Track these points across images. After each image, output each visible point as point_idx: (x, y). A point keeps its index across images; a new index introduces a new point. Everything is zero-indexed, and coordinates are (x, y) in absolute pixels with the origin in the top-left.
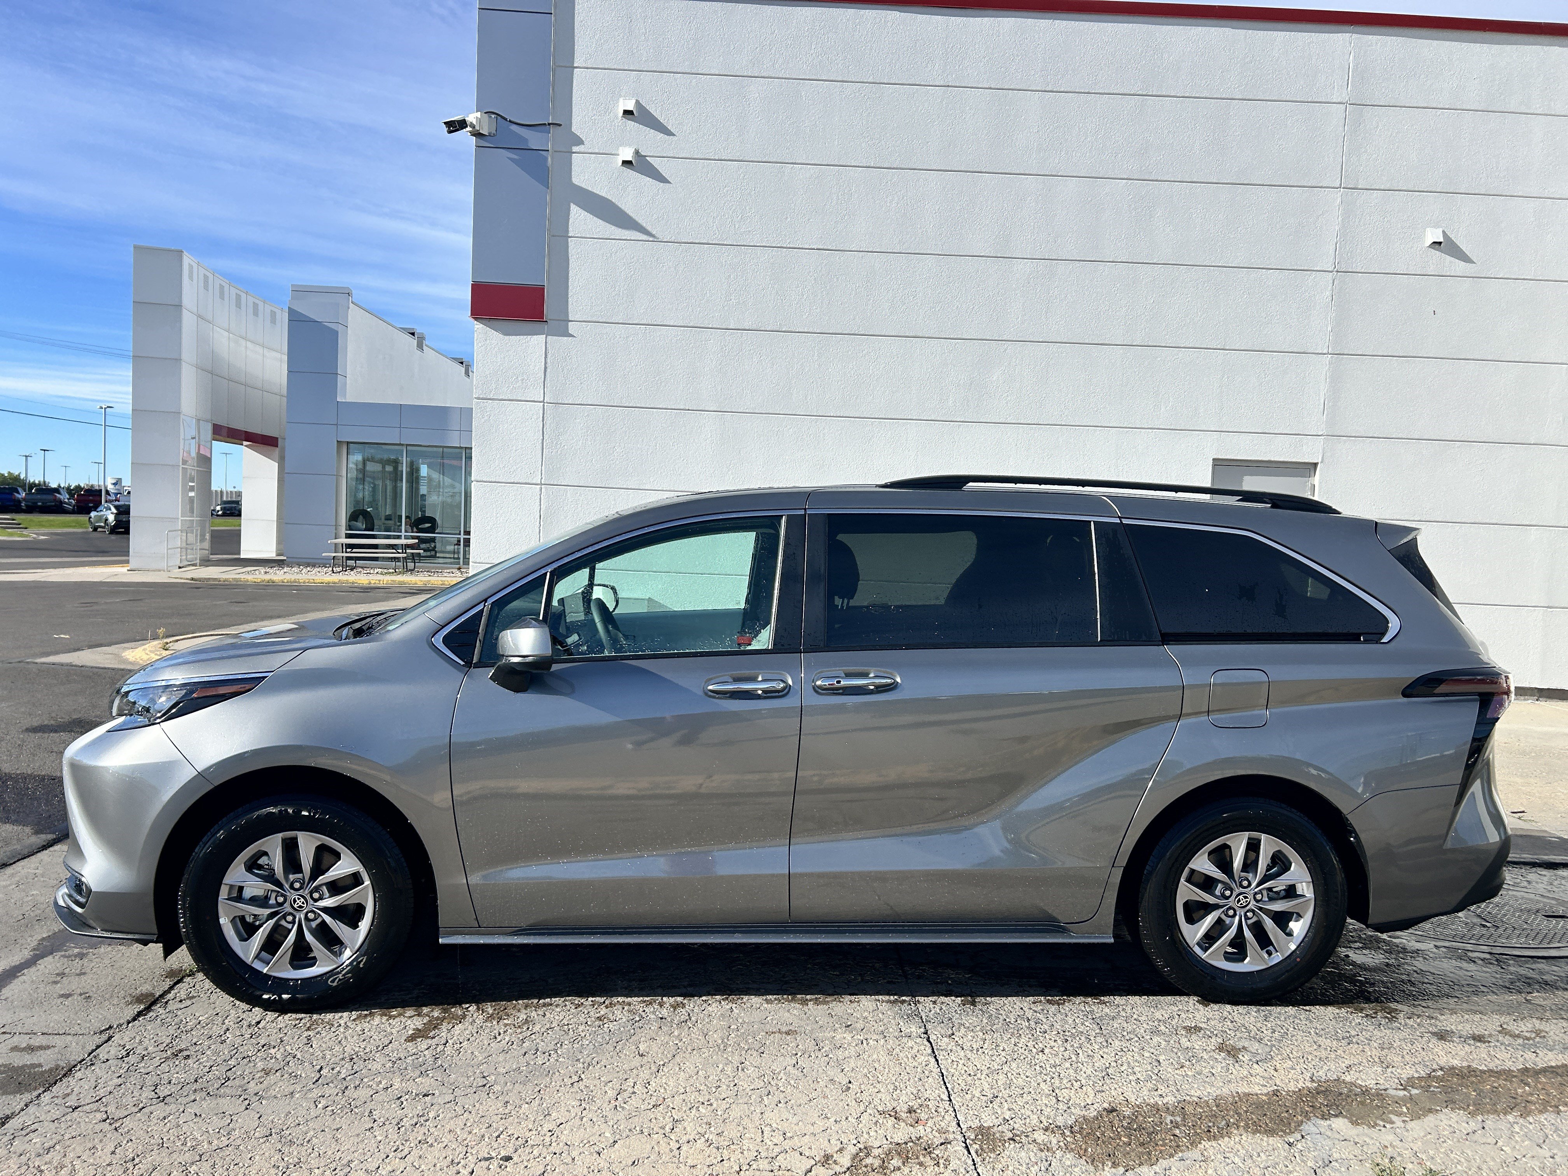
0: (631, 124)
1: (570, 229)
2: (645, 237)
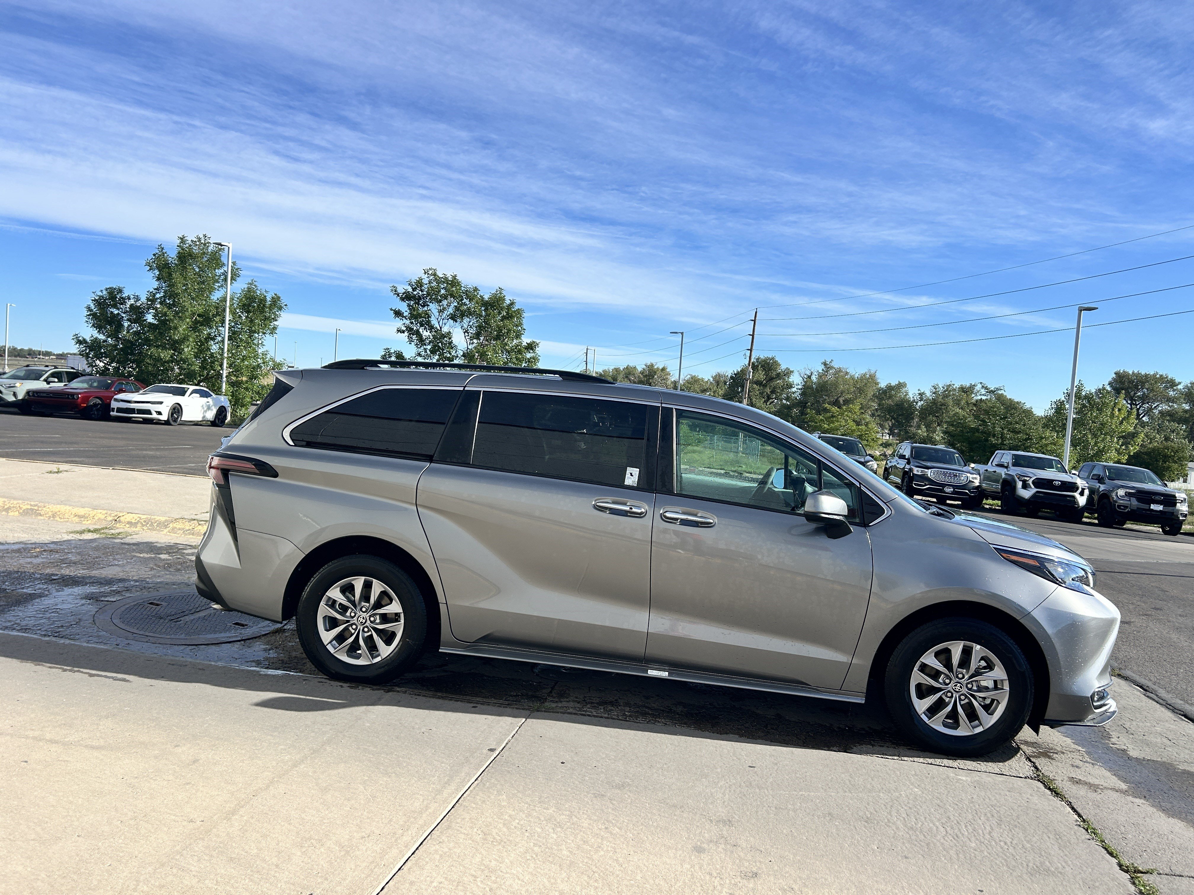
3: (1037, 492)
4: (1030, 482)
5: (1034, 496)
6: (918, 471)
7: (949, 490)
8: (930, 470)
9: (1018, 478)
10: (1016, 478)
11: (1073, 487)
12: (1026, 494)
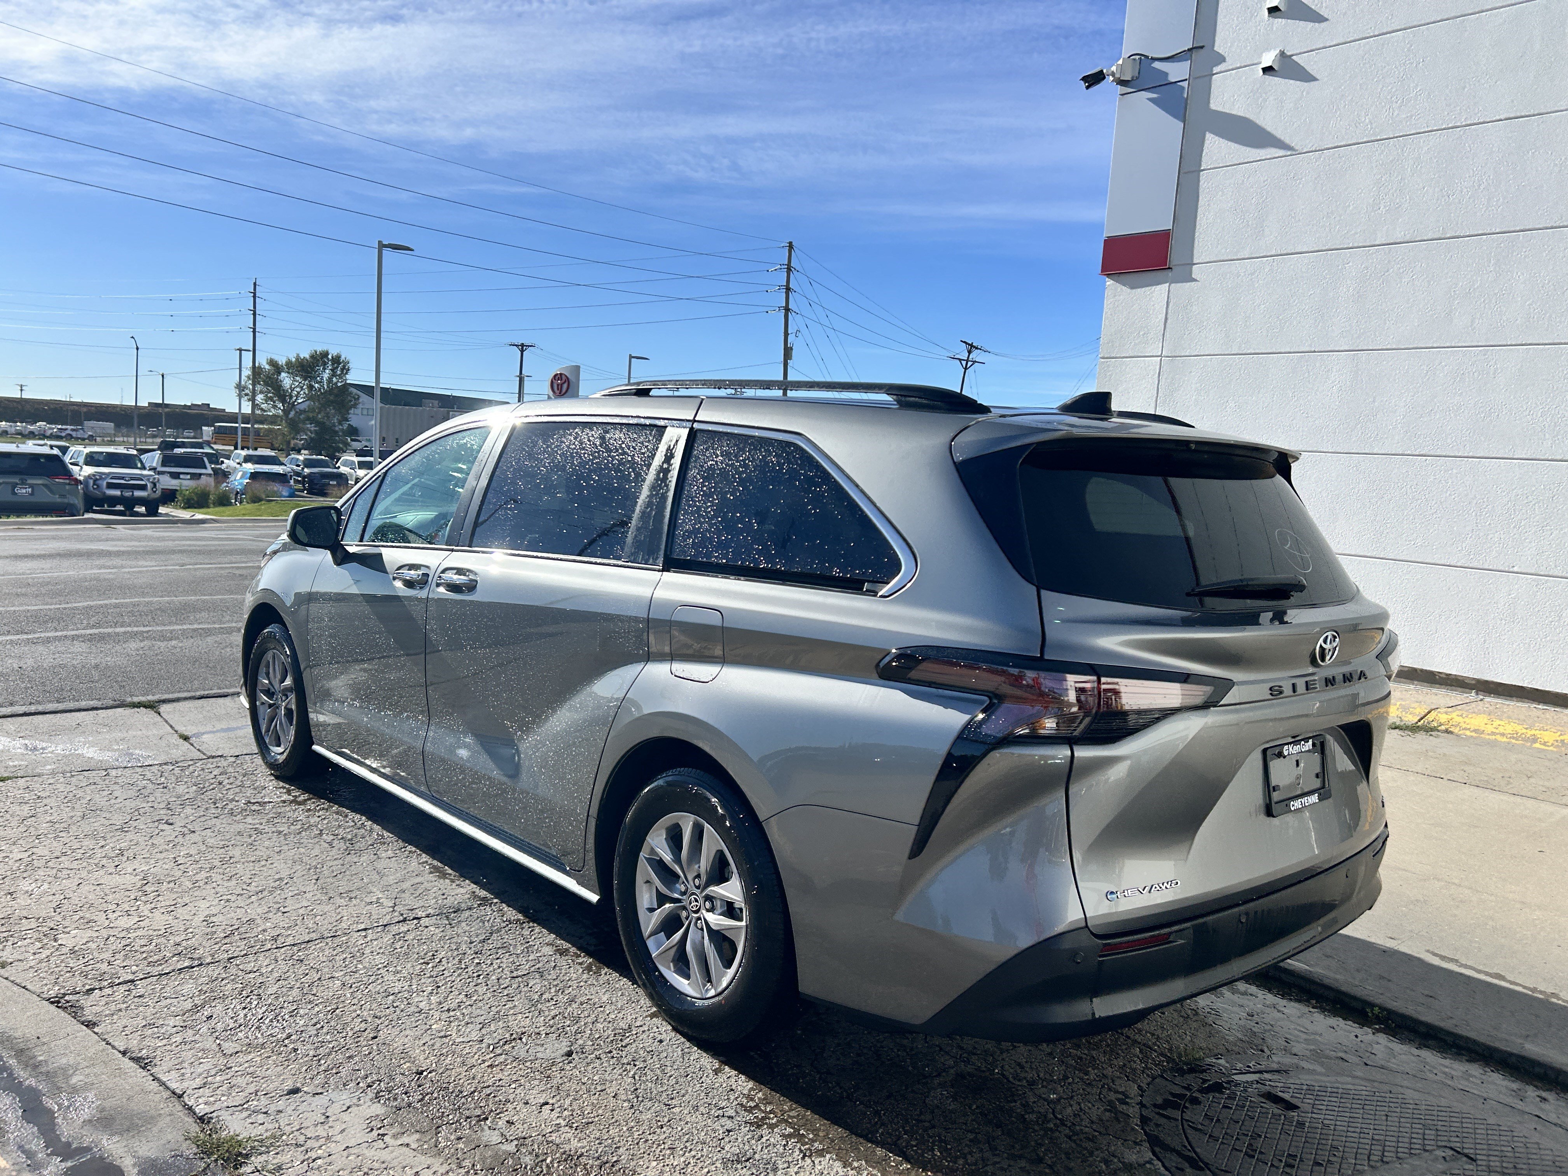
0: (1279, 22)
1: (1204, 159)
2: (1281, 152)
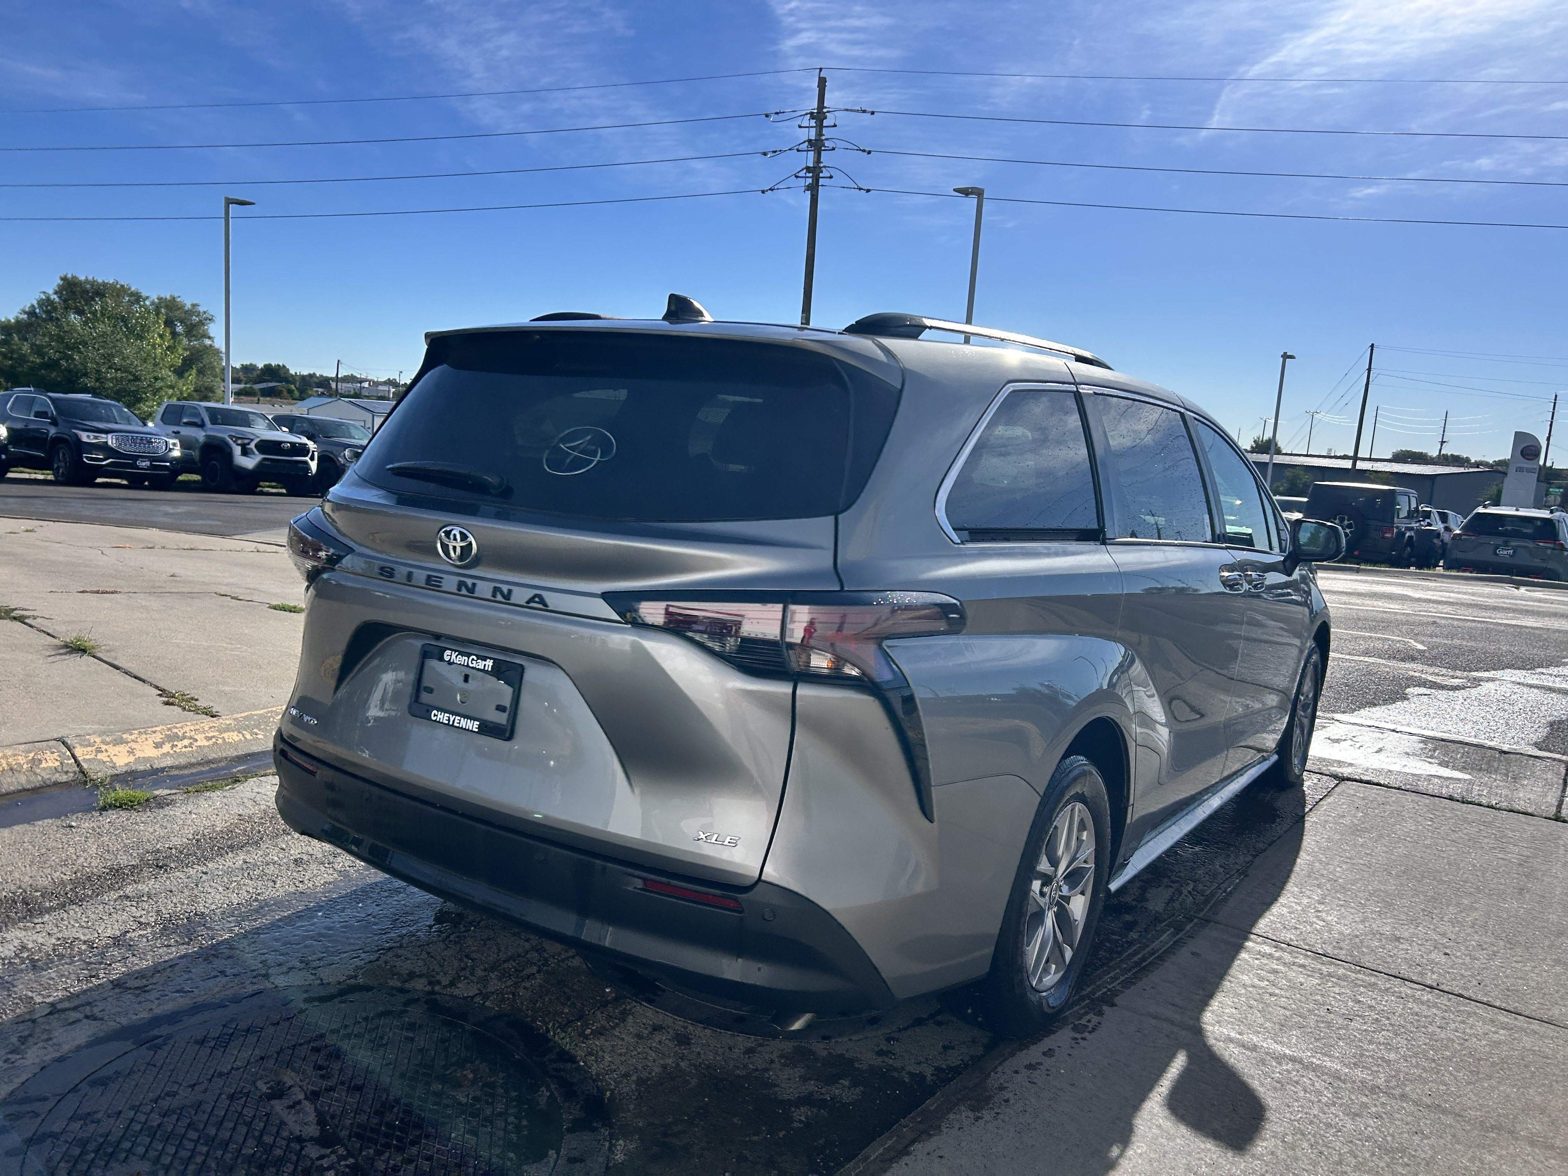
3: (264, 459)
4: (252, 446)
5: (260, 465)
6: (88, 437)
7: (144, 464)
8: (110, 436)
9: (234, 442)
10: (231, 442)
11: (302, 450)
12: (249, 463)
